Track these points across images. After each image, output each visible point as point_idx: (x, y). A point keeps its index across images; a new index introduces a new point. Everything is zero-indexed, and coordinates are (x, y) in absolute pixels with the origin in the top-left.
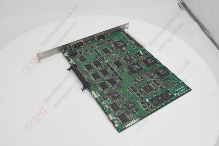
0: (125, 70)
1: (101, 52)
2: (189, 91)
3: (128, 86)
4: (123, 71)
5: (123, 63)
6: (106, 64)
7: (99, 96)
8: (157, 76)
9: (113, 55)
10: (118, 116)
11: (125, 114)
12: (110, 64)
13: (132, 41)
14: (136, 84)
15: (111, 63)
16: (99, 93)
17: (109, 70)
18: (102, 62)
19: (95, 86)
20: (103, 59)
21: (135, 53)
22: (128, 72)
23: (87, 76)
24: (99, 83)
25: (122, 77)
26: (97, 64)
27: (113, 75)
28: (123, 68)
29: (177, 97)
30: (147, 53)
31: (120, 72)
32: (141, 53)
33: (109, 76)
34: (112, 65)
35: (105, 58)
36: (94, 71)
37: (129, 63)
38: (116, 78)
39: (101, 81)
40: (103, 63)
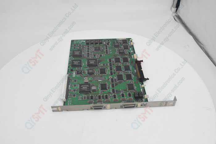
0: (102, 65)
2: (73, 40)
3: (109, 54)
4: (104, 65)
5: (99, 70)
6: (113, 74)
7: (132, 56)
8: (83, 53)
9: (100, 80)
10: (127, 43)
11: (122, 43)
12: (109, 73)
14: (102, 54)
16: (132, 57)
17: (114, 69)
18: (115, 78)
19: (132, 62)
20: (112, 79)
21: (80, 75)
22: (101, 63)
23: (134, 71)
25: (108, 61)
26: (120, 77)
27: (113, 64)
29: (84, 40)
31: (107, 65)
32: (74, 74)
33: (117, 65)
35: (110, 80)
36: (127, 73)
38: (113, 62)
39: (125, 64)
40: (115, 76)
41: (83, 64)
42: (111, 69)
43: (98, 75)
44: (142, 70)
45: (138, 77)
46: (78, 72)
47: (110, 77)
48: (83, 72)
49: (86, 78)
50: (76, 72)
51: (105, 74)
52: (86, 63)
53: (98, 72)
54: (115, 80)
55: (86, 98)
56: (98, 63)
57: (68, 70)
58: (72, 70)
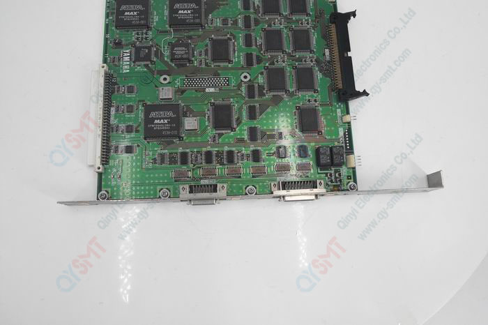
0: (218, 23)
1: (239, 121)
4: (225, 21)
5: (207, 46)
6: (255, 66)
9: (212, 90)
12: (243, 61)
13: (113, 121)
15: (239, 61)
17: (259, 41)
18: (261, 80)
19: (319, 15)
20: (250, 88)
21: (146, 66)
22: (215, 13)
23: (324, 54)
24: (304, 18)
25: (240, 5)
26: (276, 79)
27: (257, 22)
28: (217, 30)
30: (112, 47)
31: (235, 22)
32: (127, 59)
33: (270, 26)
34: (238, 57)
35: (243, 89)
36: (300, 60)
37: (190, 38)
38: (256, 11)
39: (297, 21)
40: (262, 73)
41: (156, 19)
42: (248, 41)
43: (203, 66)
44: (350, 54)
45: (333, 79)
46: (138, 50)
47: (245, 77)
48: (156, 55)
49: (165, 79)
50: (133, 49)
51: (230, 61)
52: (166, 13)
53: (203, 53)
54: (261, 88)
55: (167, 160)
56: (206, 16)
57: (106, 40)
58: (118, 45)
